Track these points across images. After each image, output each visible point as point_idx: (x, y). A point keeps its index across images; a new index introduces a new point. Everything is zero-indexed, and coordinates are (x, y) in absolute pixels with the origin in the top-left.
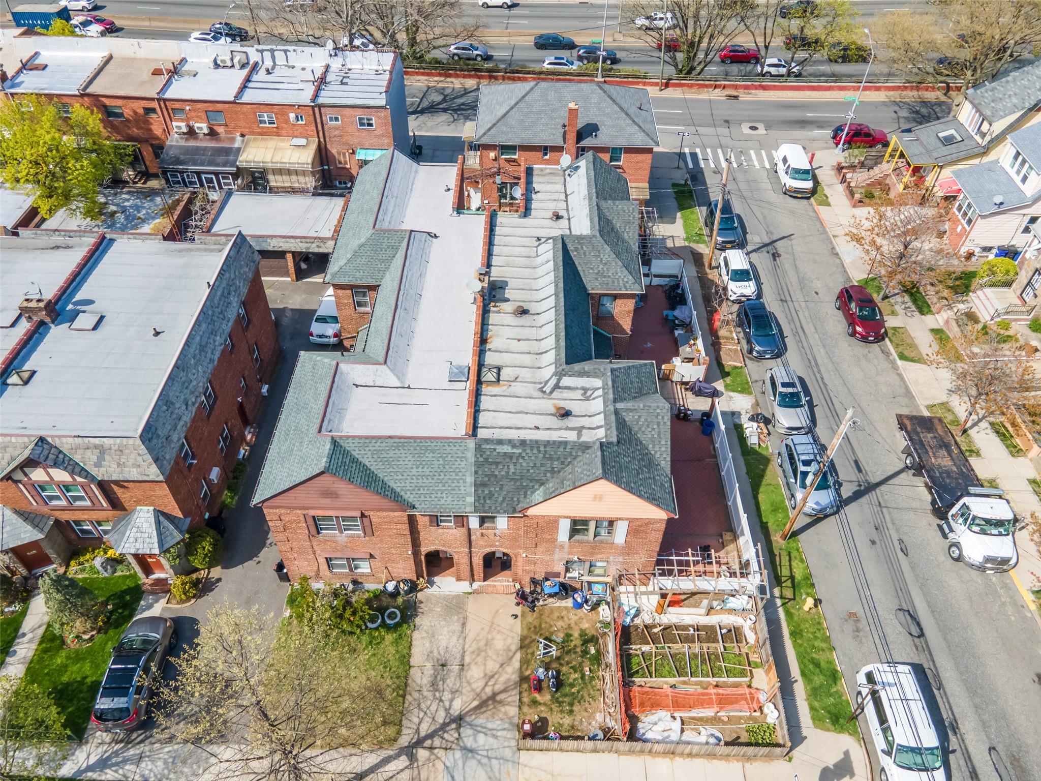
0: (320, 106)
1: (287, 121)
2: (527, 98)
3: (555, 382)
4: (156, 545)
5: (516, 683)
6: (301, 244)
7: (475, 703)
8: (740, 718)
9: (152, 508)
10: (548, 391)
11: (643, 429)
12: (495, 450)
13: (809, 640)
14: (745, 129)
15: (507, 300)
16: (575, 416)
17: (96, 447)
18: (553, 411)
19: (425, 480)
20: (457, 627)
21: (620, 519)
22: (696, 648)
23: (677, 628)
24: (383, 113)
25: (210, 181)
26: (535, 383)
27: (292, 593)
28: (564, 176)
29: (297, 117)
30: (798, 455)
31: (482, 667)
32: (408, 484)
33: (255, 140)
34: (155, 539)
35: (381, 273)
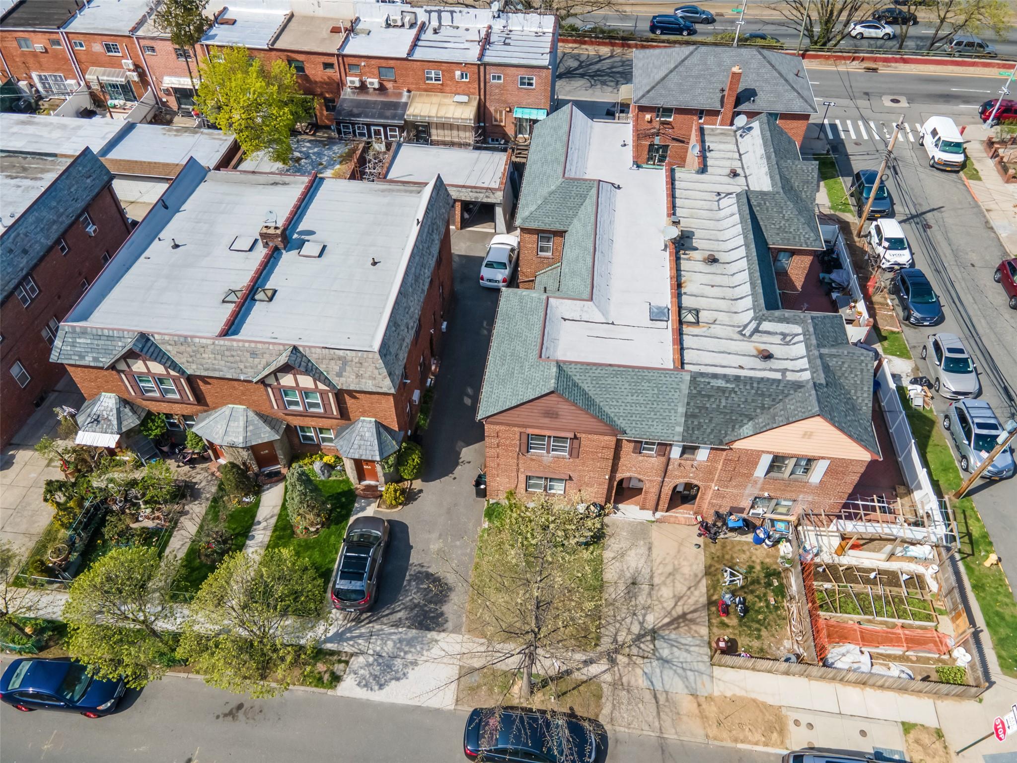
0: (485, 65)
1: (453, 78)
2: (686, 62)
3: (755, 326)
4: (377, 453)
5: (704, 606)
6: (471, 194)
7: (667, 620)
8: (929, 659)
9: (373, 420)
10: (747, 335)
11: (846, 375)
12: (709, 383)
13: (992, 594)
14: (887, 102)
15: (696, 249)
16: (777, 359)
17: (340, 358)
18: (755, 353)
19: (638, 408)
20: (643, 550)
21: (823, 458)
22: (880, 590)
23: (859, 570)
24: (544, 73)
25: (377, 133)
26: (734, 326)
27: (489, 508)
28: (735, 136)
29: (462, 74)
30: (972, 417)
31: (671, 588)
32: (621, 411)
33: (420, 95)
34: (376, 447)
35: (569, 220)
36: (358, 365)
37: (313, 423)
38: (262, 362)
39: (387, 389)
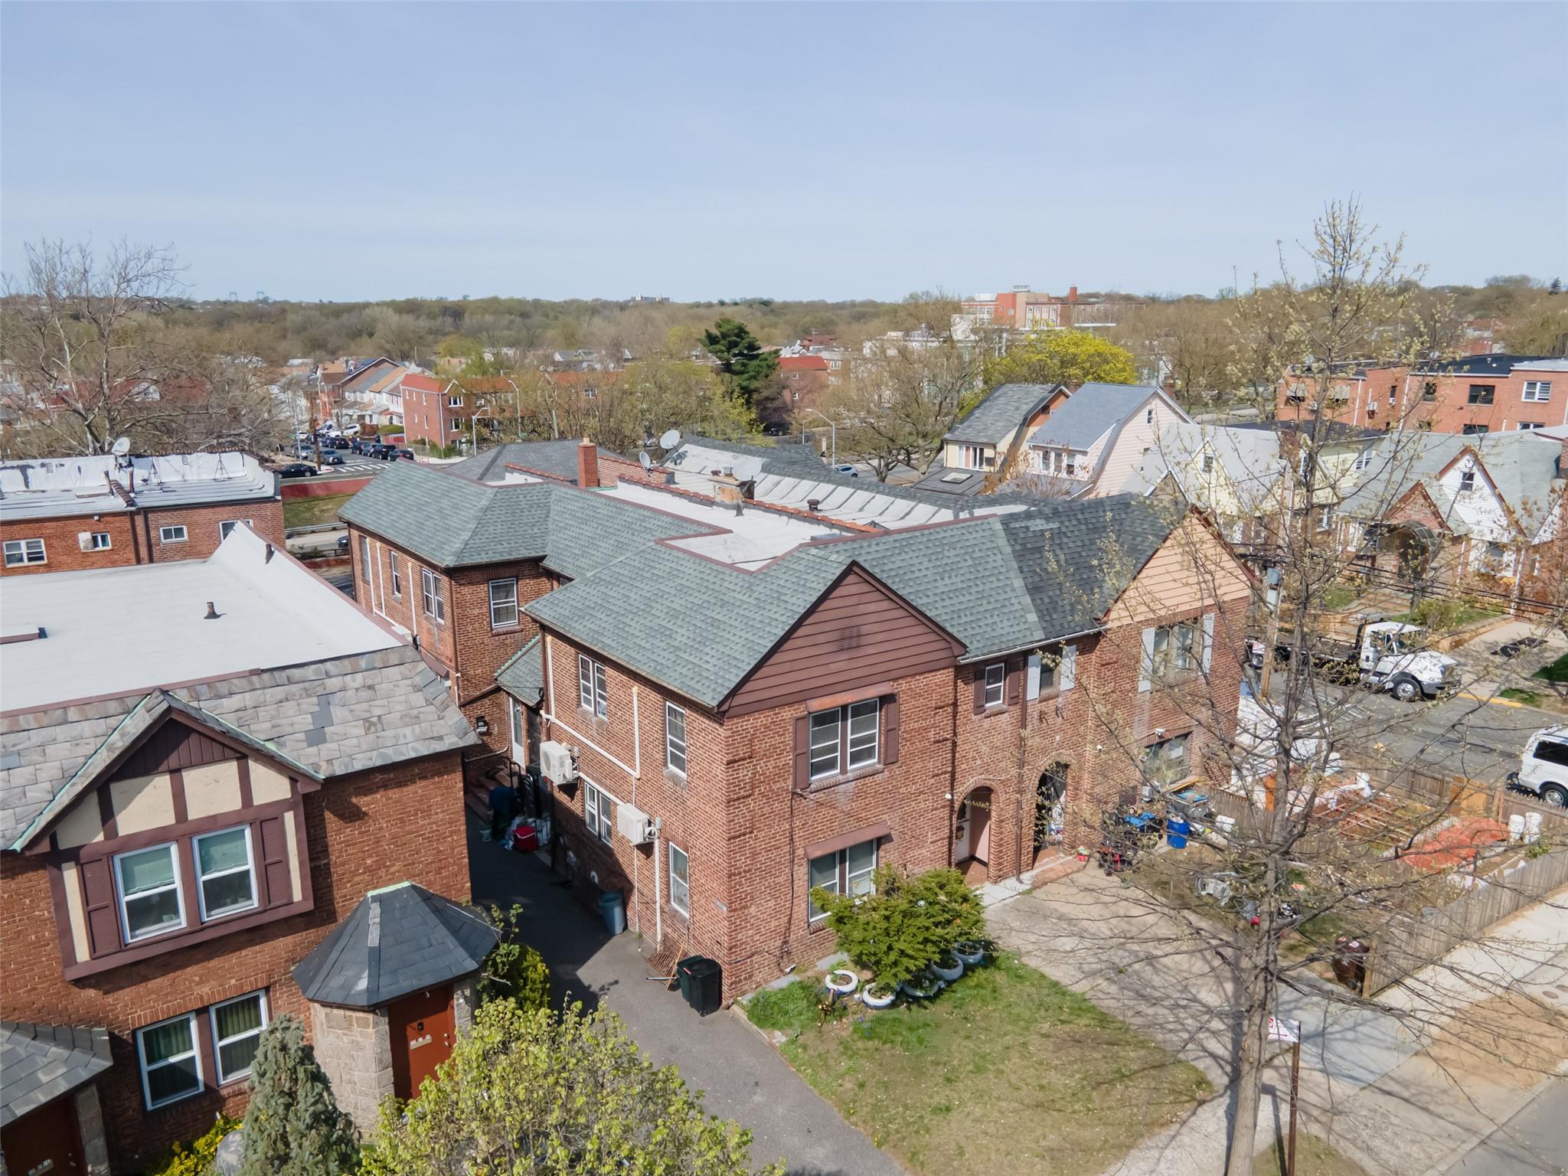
0: (146, 511)
1: (73, 547)
4: (462, 953)
9: (406, 886)
12: (1027, 528)
17: (308, 690)
21: (1206, 609)
24: (268, 510)
27: (751, 1011)
29: (95, 539)
34: (452, 943)
35: (539, 541)
36: (365, 694)
37: (205, 990)
38: (43, 775)
39: (456, 739)
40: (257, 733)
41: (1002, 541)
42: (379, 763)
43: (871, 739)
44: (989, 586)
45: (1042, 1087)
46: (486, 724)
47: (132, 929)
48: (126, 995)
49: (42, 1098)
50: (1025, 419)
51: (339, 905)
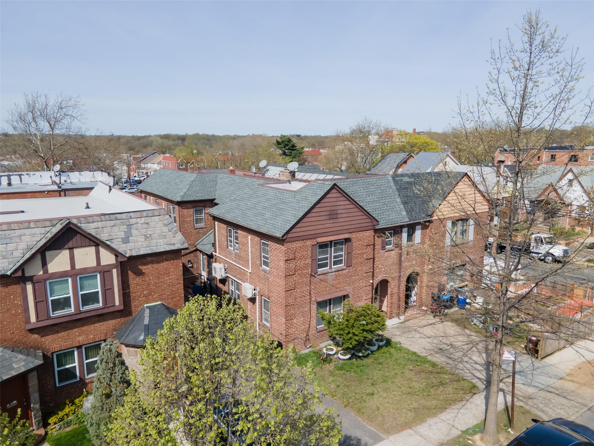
0: (65, 190)
9: (159, 303)
12: (402, 180)
35: (213, 193)
36: (145, 226)
37: (81, 338)
38: (20, 247)
39: (180, 245)
40: (103, 237)
41: (392, 184)
42: (150, 252)
43: (341, 256)
44: (386, 201)
45: (410, 387)
46: (192, 263)
47: (53, 311)
48: (50, 338)
49: (14, 373)
50: (398, 166)
51: (133, 309)
